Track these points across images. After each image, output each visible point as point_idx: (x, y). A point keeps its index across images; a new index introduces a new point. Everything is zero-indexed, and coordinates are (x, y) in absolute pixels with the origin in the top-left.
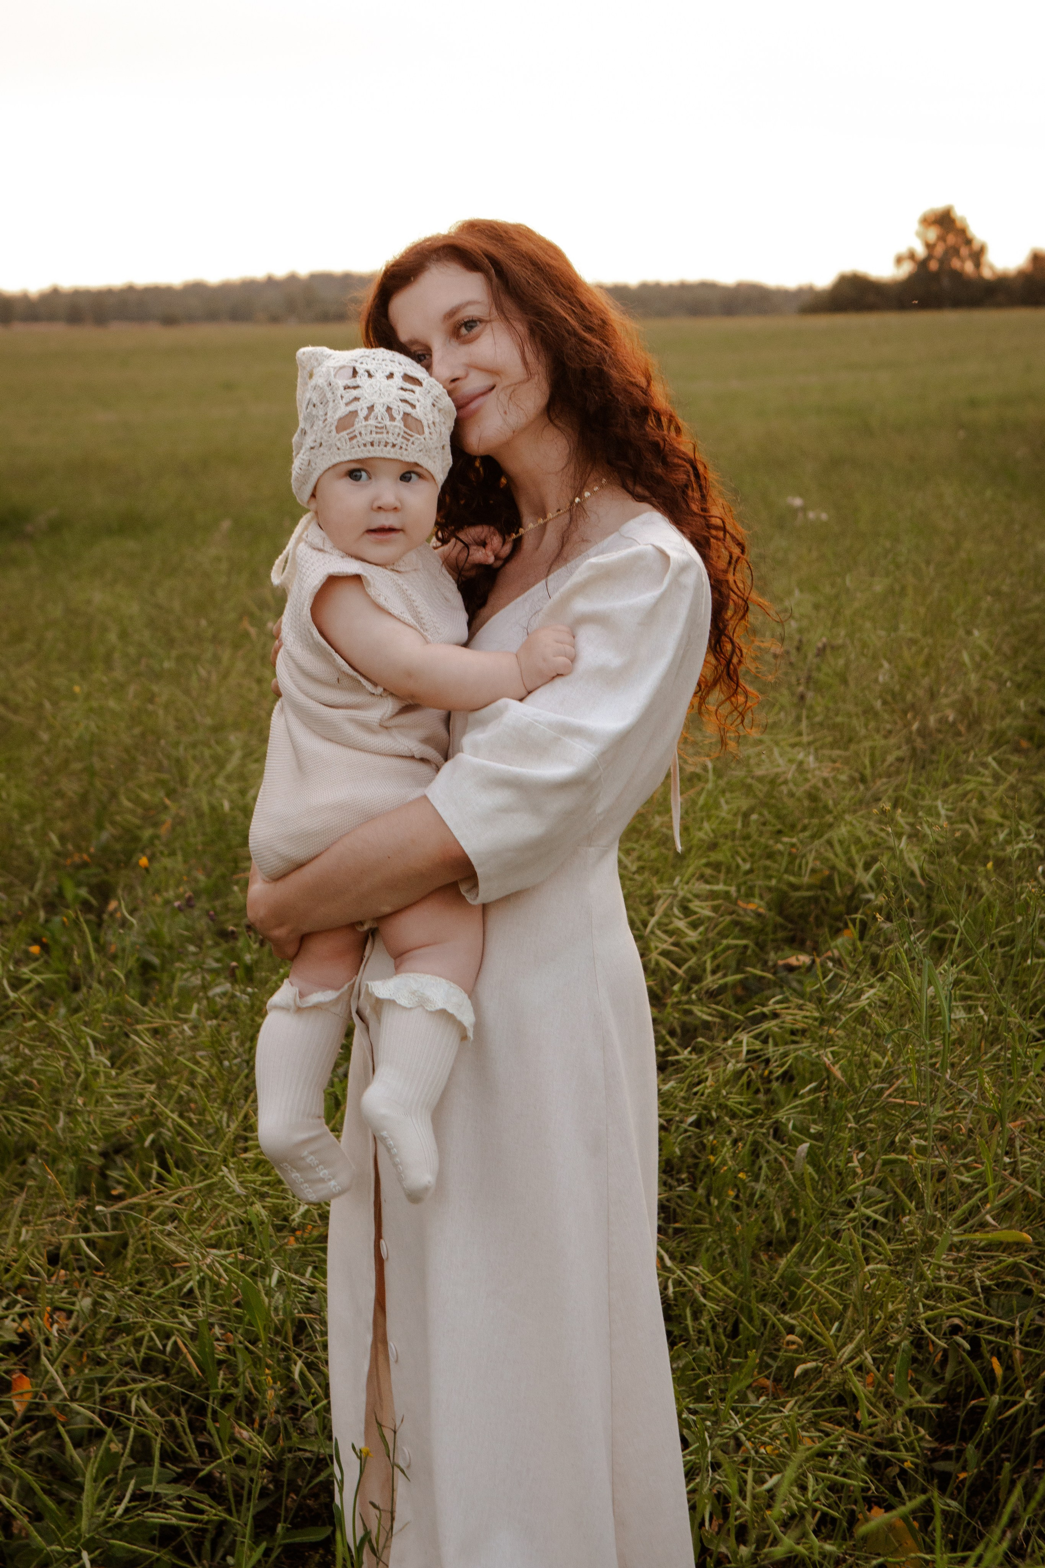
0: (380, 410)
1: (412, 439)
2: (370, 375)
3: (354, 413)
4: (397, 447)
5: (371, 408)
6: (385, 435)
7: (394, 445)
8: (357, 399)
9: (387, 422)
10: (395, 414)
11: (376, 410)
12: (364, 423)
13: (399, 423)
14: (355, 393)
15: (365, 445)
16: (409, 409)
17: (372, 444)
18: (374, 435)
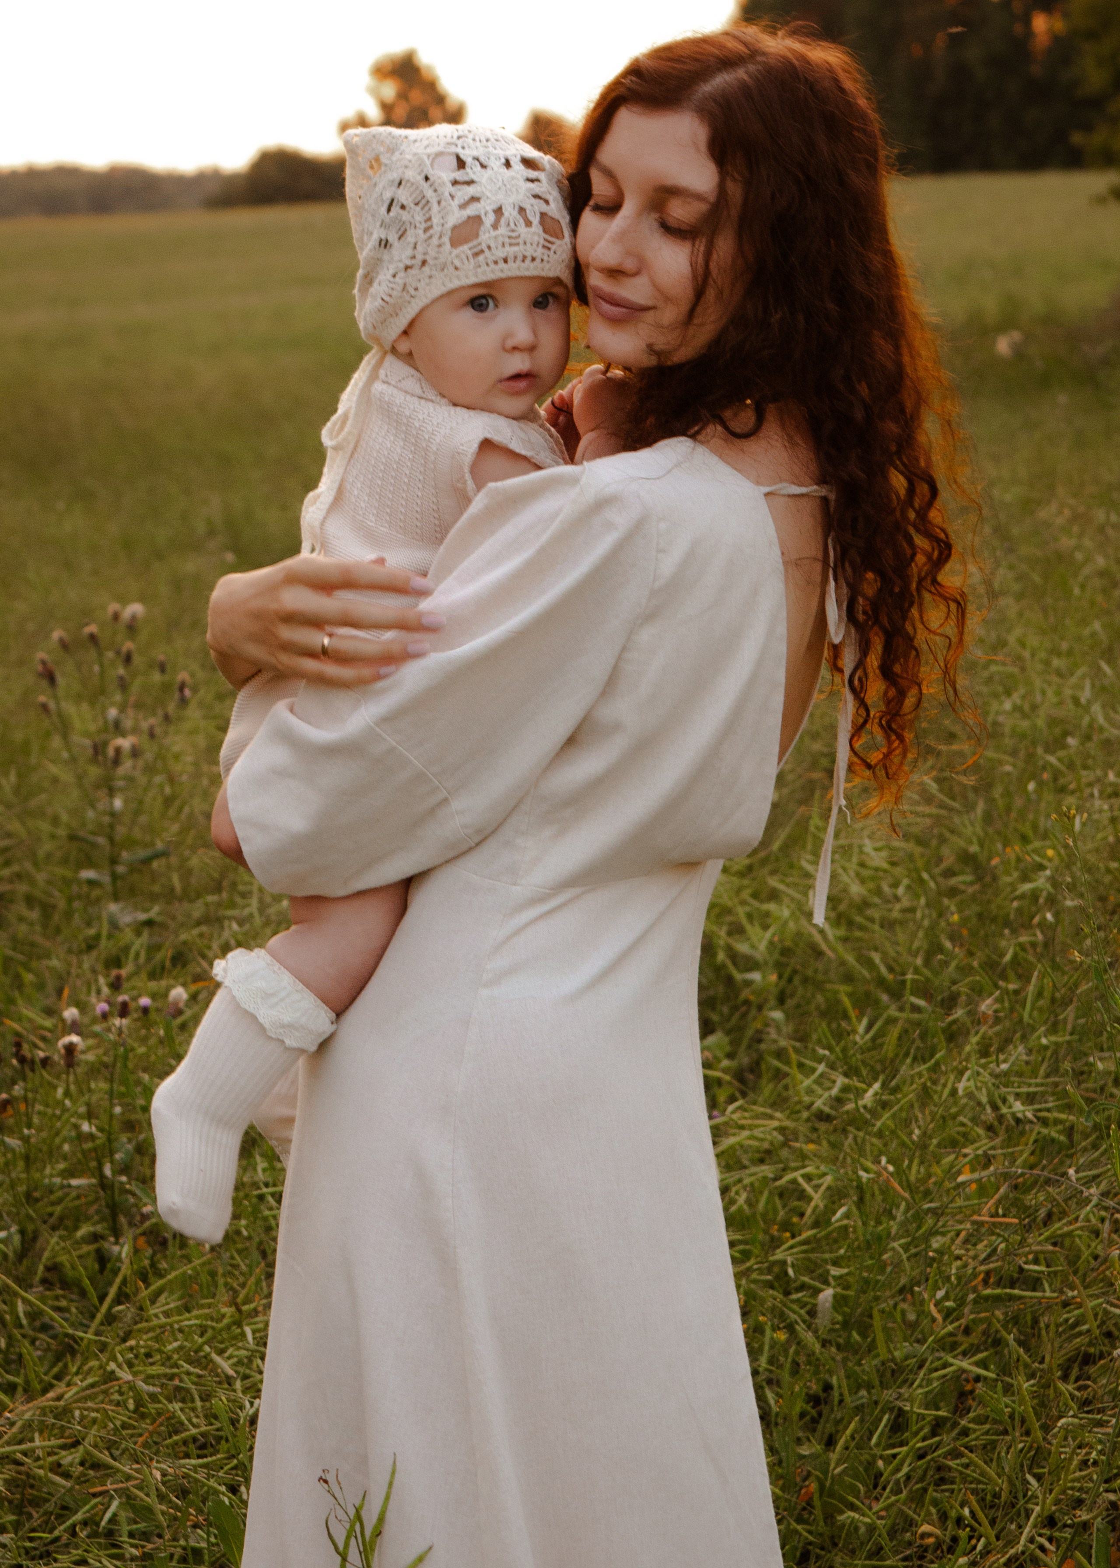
0: (510, 213)
1: (553, 247)
2: (483, 166)
3: (477, 220)
4: (538, 260)
5: (499, 211)
6: (522, 247)
7: (533, 259)
8: (474, 199)
9: (522, 229)
10: (531, 218)
11: (506, 213)
12: (493, 233)
13: (536, 227)
14: (471, 191)
15: (496, 262)
16: (544, 208)
17: (505, 261)
18: (507, 248)
